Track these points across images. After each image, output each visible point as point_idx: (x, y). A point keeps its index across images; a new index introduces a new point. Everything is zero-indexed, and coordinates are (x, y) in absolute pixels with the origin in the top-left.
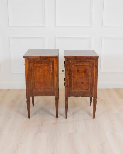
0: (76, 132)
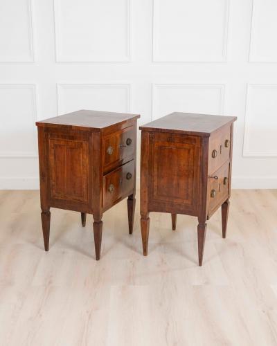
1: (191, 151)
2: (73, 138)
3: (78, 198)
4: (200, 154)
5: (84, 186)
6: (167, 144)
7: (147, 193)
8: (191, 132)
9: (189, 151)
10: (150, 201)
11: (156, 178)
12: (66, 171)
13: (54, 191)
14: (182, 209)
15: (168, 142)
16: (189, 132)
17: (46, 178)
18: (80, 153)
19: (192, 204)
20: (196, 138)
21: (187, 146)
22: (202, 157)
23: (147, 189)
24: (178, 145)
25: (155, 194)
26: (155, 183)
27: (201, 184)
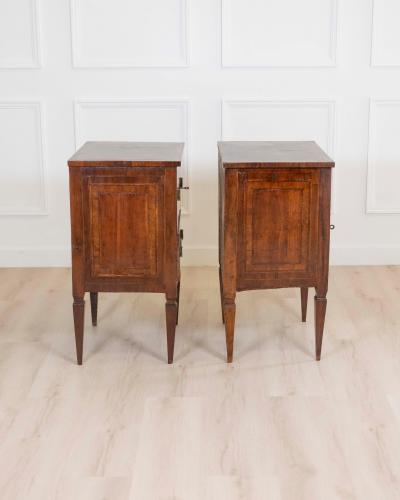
0: (292, 394)
1: (306, 191)
2: (132, 180)
3: (139, 271)
4: (319, 194)
5: (151, 252)
6: (267, 185)
7: (235, 264)
8: (307, 164)
9: (302, 190)
10: (239, 276)
11: (249, 238)
12: (119, 232)
13: (97, 266)
14: (291, 279)
15: (269, 181)
16: (303, 163)
17: (84, 247)
18: (144, 201)
19: (307, 269)
20: (312, 171)
21: (298, 185)
22: (321, 199)
23: (235, 256)
24: (285, 184)
25: (248, 263)
26: (249, 246)
27: (321, 238)
